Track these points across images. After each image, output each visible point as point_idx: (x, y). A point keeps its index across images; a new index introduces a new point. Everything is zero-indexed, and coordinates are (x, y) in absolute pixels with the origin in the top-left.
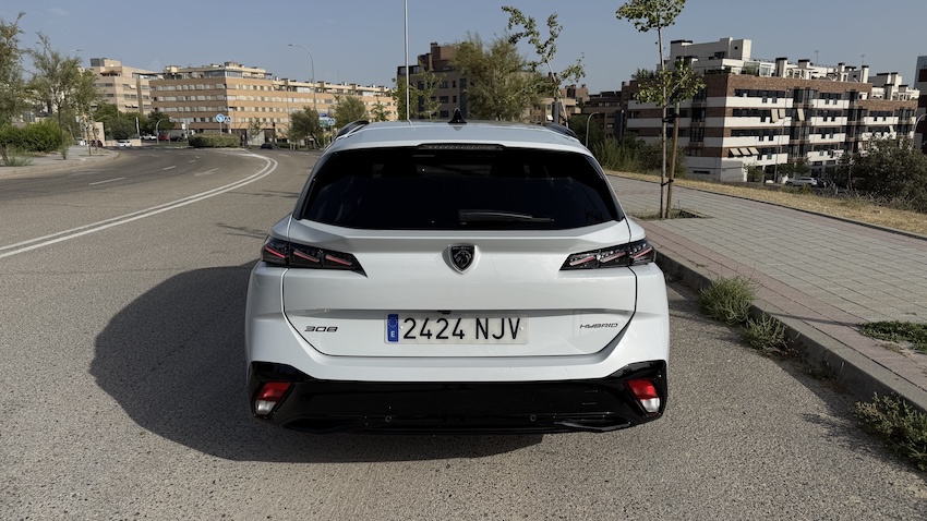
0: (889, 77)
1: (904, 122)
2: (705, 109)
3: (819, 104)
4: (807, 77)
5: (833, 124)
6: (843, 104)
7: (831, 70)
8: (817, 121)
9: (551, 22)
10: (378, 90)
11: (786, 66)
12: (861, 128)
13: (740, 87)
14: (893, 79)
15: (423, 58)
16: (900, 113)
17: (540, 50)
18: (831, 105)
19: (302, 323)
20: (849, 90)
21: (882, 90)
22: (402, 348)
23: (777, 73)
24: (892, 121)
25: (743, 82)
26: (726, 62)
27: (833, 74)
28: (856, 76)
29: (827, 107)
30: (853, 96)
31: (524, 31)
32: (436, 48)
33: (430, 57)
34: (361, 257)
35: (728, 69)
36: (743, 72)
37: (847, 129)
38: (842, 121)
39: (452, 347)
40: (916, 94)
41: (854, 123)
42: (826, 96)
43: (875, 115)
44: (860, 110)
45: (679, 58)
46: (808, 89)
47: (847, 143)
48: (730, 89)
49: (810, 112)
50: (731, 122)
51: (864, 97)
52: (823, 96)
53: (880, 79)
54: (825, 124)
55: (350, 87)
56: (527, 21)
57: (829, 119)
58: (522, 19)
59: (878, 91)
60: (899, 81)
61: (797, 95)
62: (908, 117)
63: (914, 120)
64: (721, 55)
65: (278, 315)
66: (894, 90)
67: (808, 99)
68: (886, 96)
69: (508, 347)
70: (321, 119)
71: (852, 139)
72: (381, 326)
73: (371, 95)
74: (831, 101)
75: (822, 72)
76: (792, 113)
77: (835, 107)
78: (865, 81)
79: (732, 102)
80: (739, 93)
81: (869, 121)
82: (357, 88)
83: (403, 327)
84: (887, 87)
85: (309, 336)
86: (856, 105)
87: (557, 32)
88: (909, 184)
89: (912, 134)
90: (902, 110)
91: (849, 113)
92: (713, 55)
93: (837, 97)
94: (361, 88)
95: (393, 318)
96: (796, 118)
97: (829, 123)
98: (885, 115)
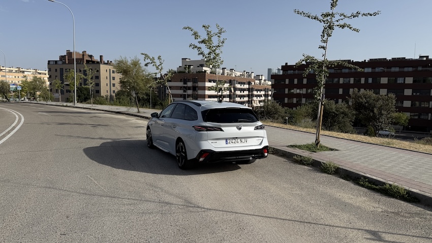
0: (260, 76)
1: (266, 93)
2: (197, 87)
3: (238, 86)
4: (234, 76)
5: (243, 94)
6: (246, 86)
7: (241, 73)
8: (238, 93)
9: (159, 58)
10: (34, 71)
11: (226, 71)
12: (253, 95)
13: (210, 79)
14: (262, 77)
15: (62, 58)
16: (265, 90)
17: (157, 68)
18: (242, 87)
19: (210, 141)
20: (248, 81)
21: (258, 81)
22: (228, 145)
23: (223, 74)
24: (263, 93)
25: (211, 77)
26: (205, 68)
27: (242, 75)
28: (250, 76)
29: (241, 87)
30: (249, 83)
31: (150, 62)
32: (70, 54)
33: (67, 57)
34: (223, 128)
35: (205, 71)
36: (211, 73)
37: (248, 96)
38: (246, 93)
39: (237, 145)
40: (270, 83)
41: (251, 93)
42: (240, 83)
43: (257, 90)
44: (252, 89)
45: (186, 66)
46: (234, 80)
47: (249, 101)
48: (207, 80)
49: (235, 89)
50: (208, 93)
51: (253, 84)
52: (239, 83)
53: (258, 77)
54: (241, 94)
55: (17, 69)
56: (151, 58)
57: (242, 92)
58: (149, 57)
59: (257, 82)
60: (263, 78)
61: (230, 82)
62: (267, 92)
63: (270, 93)
64: (202, 66)
65: (206, 140)
66: (262, 81)
67: (234, 84)
68: (260, 83)
69: (245, 144)
70: (11, 86)
71: (250, 100)
72: (225, 141)
73: (30, 73)
74: (242, 85)
75: (238, 74)
76: (229, 89)
77: (243, 87)
78: (253, 78)
79: (208, 84)
80: (210, 81)
81: (255, 93)
82: (21, 70)
83: (228, 141)
84: (260, 80)
85: (212, 144)
86: (251, 87)
87: (162, 62)
88: (276, 116)
89: (270, 98)
90: (265, 89)
91: (249, 90)
92: (199, 65)
93: (244, 84)
94: (23, 70)
95: (226, 139)
96: (231, 91)
97: (242, 93)
98: (261, 90)
